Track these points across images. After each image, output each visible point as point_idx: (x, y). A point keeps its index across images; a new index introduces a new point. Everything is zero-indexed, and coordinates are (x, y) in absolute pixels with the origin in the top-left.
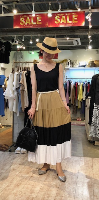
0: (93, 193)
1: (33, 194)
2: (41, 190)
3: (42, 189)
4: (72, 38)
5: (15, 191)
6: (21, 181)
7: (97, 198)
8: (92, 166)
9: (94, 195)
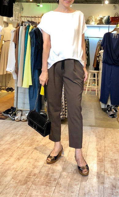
1: (35, 170)
5: (15, 166)
6: (22, 155)
7: (108, 175)
8: (104, 138)
9: (105, 171)
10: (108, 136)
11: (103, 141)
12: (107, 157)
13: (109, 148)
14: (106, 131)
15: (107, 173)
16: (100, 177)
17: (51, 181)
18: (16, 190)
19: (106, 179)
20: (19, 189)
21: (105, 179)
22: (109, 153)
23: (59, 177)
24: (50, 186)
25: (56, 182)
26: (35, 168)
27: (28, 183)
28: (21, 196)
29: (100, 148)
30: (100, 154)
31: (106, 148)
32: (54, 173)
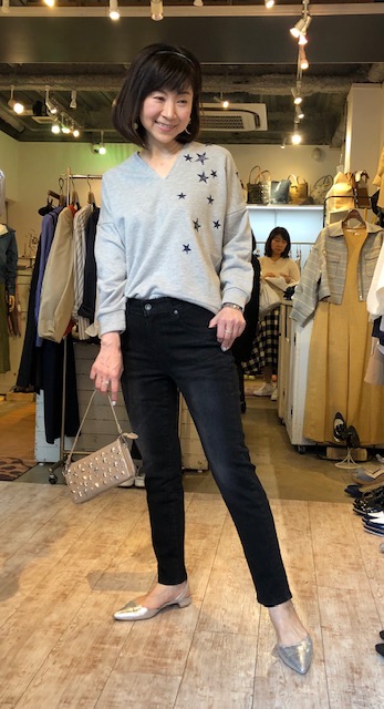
0: (317, 617)
4: (238, 102)
5: (55, 617)
6: (73, 583)
7: (334, 636)
8: (309, 529)
9: (323, 625)
10: (319, 523)
11: (307, 539)
12: (323, 585)
13: (326, 559)
14: (313, 511)
15: (331, 630)
17: (167, 657)
18: (64, 689)
19: (330, 648)
20: (74, 686)
21: (326, 651)
22: (328, 573)
23: (189, 646)
24: (166, 675)
25: (182, 663)
27: (100, 666)
28: (82, 705)
29: (301, 559)
30: (304, 575)
31: (318, 559)
32: (172, 636)
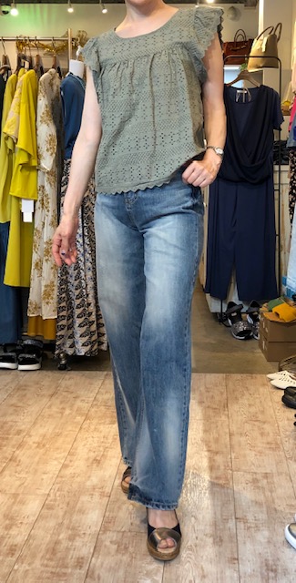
0: (232, 508)
1: (14, 532)
2: (45, 511)
3: (50, 508)
7: (249, 528)
8: (226, 406)
9: (238, 516)
10: (236, 398)
11: (224, 418)
12: (239, 470)
13: (243, 439)
14: (231, 385)
15: (246, 522)
16: (226, 538)
17: (66, 567)
19: (245, 543)
21: (240, 546)
22: (245, 456)
23: (92, 551)
25: (83, 572)
26: (14, 527)
29: (217, 440)
30: (219, 459)
31: (236, 439)
32: (74, 539)
